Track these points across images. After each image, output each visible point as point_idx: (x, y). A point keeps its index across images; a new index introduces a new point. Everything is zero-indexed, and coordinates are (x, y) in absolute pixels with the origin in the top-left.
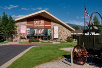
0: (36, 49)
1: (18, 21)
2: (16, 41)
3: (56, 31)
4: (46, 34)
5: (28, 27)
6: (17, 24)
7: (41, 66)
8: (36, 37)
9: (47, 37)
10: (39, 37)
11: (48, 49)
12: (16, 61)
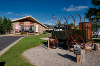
0: (25, 39)
3: (37, 28)
4: (31, 30)
5: (20, 25)
6: (13, 24)
7: (29, 50)
8: (25, 31)
9: (31, 31)
10: (27, 31)
11: (33, 38)
12: (12, 47)
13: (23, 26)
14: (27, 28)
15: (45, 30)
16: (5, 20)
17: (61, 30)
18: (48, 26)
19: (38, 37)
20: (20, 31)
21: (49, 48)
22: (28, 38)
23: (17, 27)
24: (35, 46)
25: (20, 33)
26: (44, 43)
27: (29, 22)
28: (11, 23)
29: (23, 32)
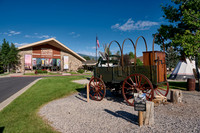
0: (44, 82)
1: (22, 50)
2: (20, 72)
3: (66, 61)
4: (55, 65)
5: (34, 56)
6: (21, 53)
8: (43, 68)
9: (56, 67)
10: (47, 68)
12: (18, 99)
13: (39, 58)
14: (48, 62)
15: (81, 64)
16: (5, 46)
17: (111, 65)
18: (88, 58)
19: (68, 79)
20: (34, 68)
21: (88, 99)
22: (50, 81)
23: (28, 59)
24: (61, 96)
25: (34, 72)
26: (78, 90)
27: (51, 51)
28: (16, 51)
29: (39, 68)
